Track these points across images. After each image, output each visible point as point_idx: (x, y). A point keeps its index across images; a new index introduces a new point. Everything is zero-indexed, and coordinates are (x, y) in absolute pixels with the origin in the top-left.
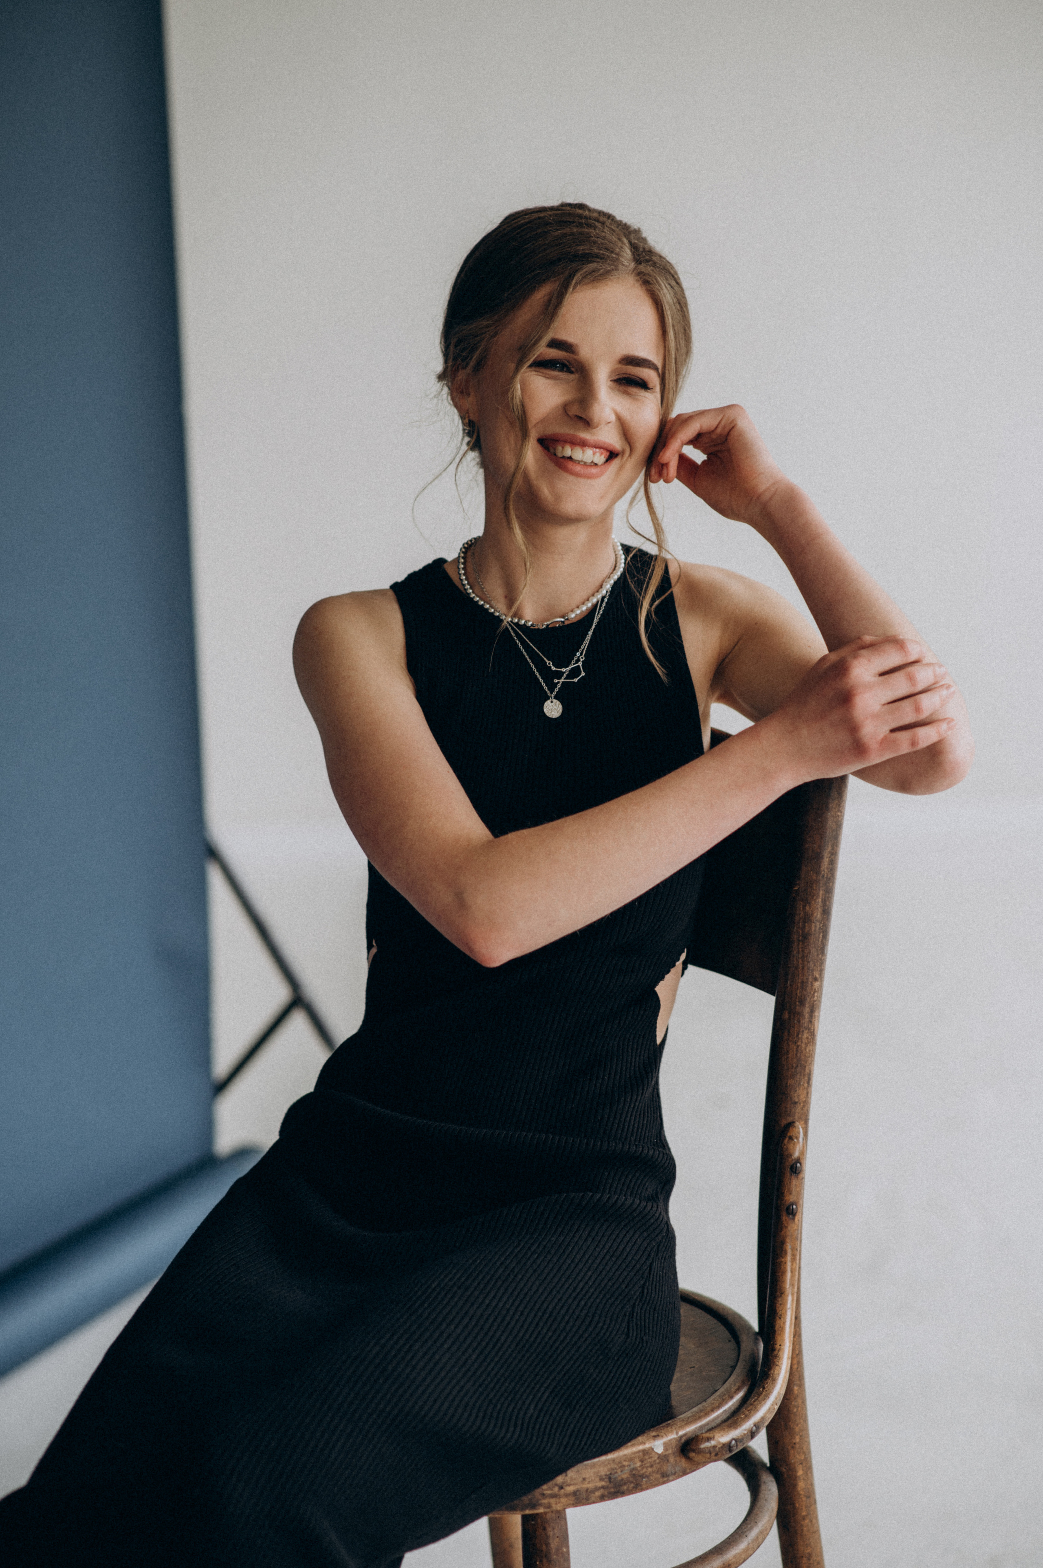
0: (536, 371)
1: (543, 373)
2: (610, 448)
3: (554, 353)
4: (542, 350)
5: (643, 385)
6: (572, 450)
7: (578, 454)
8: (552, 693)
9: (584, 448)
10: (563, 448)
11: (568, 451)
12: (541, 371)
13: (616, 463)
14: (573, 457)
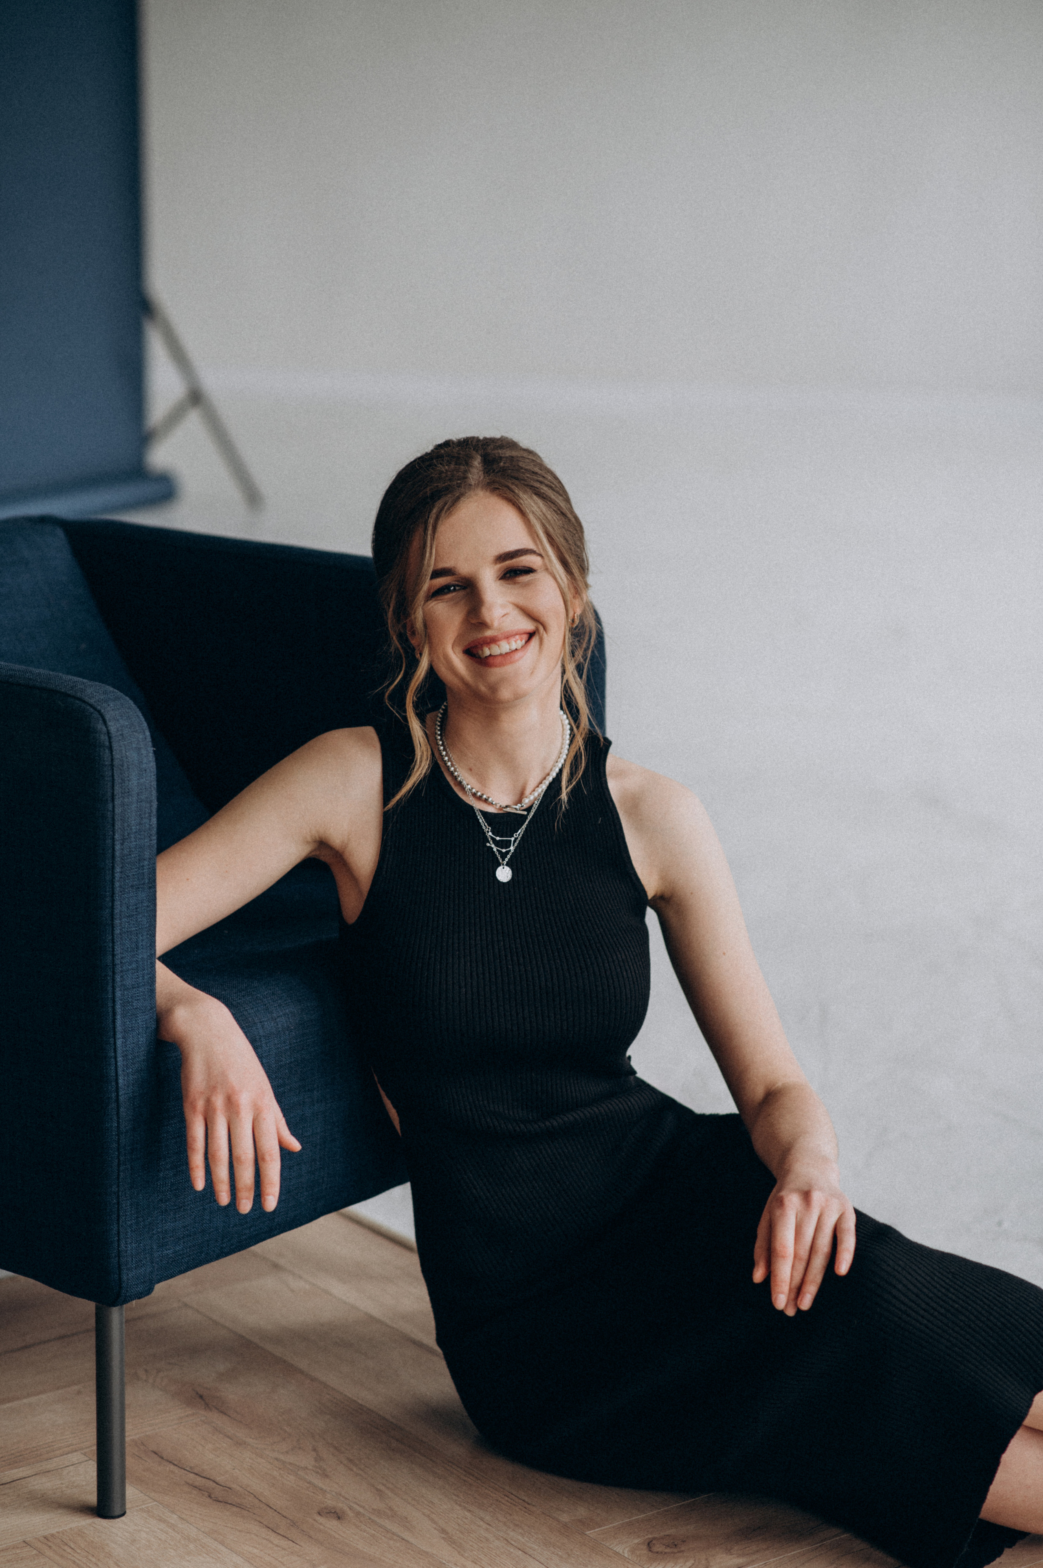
0: (436, 600)
1: (441, 600)
2: (528, 631)
3: (441, 581)
4: (427, 585)
5: (529, 571)
6: (489, 649)
7: (496, 650)
8: (503, 860)
9: (498, 643)
10: (482, 650)
11: (487, 652)
12: (438, 599)
13: (535, 641)
14: (492, 654)
